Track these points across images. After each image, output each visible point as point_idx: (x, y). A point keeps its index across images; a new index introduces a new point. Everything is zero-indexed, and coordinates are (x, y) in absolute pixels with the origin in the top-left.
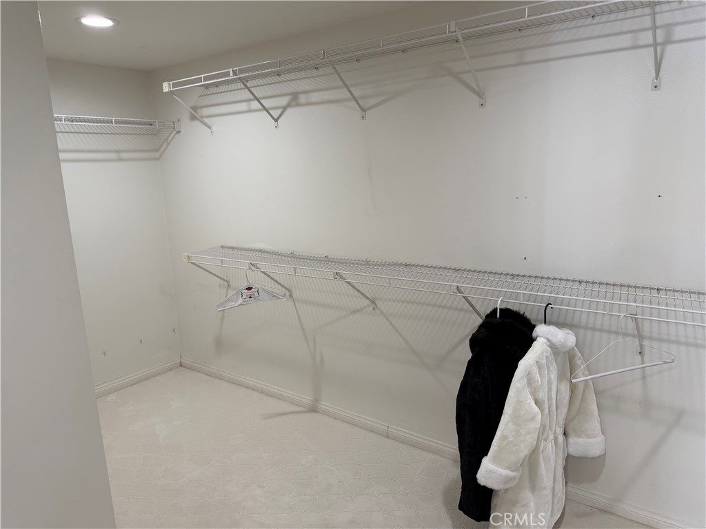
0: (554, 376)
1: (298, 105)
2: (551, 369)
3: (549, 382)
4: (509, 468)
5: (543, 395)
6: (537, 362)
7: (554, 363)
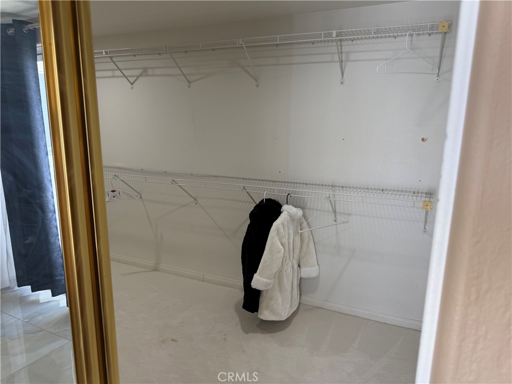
0: (291, 232)
1: (147, 75)
2: (290, 228)
3: (289, 234)
4: (267, 278)
5: (285, 240)
6: (282, 223)
7: (291, 225)
